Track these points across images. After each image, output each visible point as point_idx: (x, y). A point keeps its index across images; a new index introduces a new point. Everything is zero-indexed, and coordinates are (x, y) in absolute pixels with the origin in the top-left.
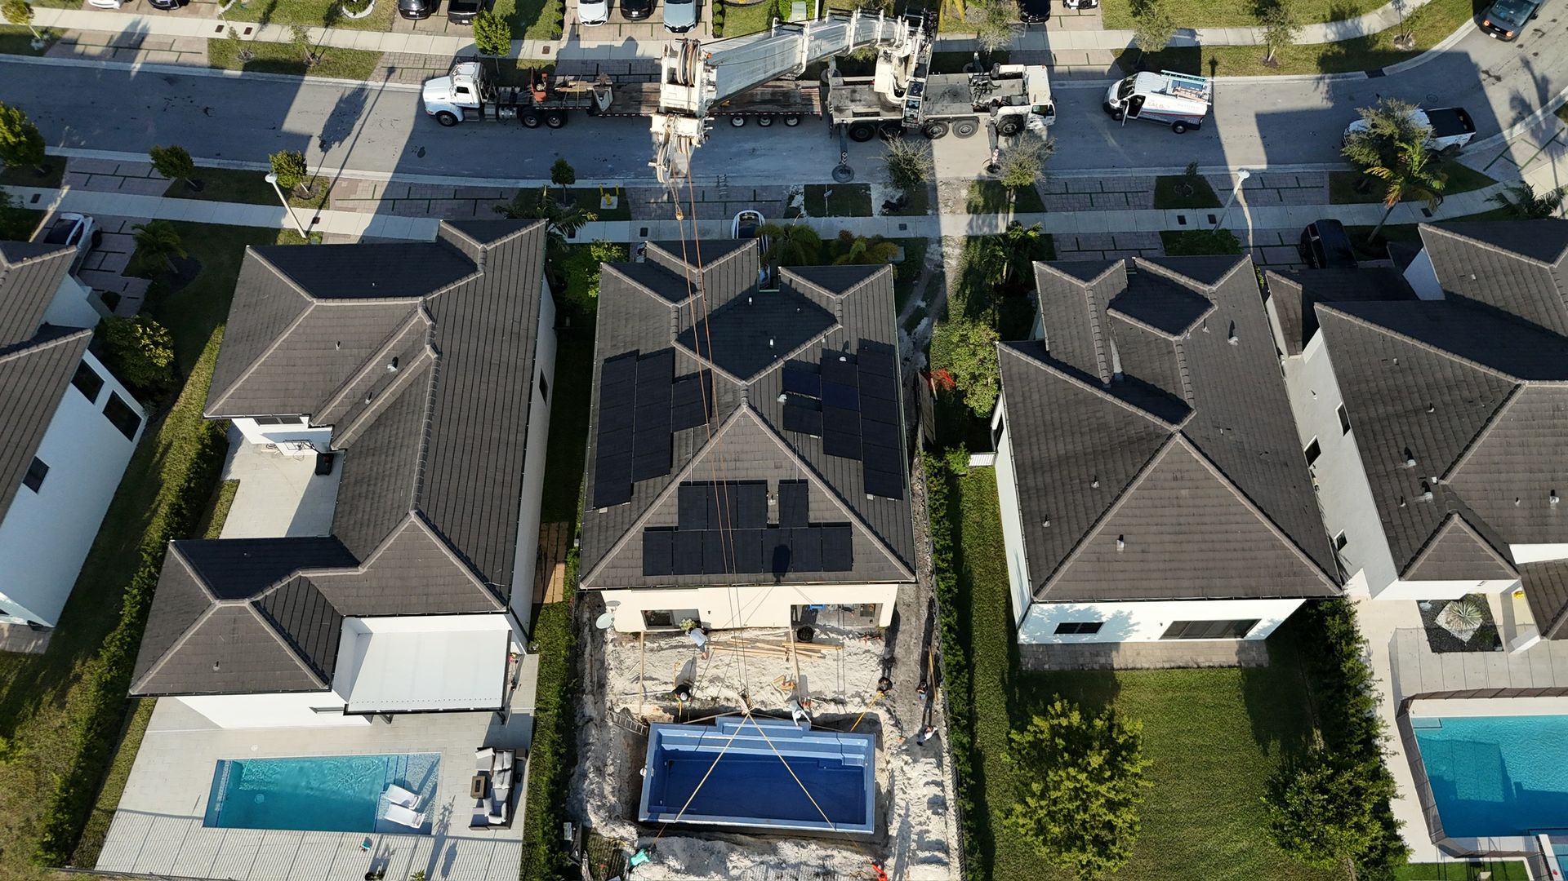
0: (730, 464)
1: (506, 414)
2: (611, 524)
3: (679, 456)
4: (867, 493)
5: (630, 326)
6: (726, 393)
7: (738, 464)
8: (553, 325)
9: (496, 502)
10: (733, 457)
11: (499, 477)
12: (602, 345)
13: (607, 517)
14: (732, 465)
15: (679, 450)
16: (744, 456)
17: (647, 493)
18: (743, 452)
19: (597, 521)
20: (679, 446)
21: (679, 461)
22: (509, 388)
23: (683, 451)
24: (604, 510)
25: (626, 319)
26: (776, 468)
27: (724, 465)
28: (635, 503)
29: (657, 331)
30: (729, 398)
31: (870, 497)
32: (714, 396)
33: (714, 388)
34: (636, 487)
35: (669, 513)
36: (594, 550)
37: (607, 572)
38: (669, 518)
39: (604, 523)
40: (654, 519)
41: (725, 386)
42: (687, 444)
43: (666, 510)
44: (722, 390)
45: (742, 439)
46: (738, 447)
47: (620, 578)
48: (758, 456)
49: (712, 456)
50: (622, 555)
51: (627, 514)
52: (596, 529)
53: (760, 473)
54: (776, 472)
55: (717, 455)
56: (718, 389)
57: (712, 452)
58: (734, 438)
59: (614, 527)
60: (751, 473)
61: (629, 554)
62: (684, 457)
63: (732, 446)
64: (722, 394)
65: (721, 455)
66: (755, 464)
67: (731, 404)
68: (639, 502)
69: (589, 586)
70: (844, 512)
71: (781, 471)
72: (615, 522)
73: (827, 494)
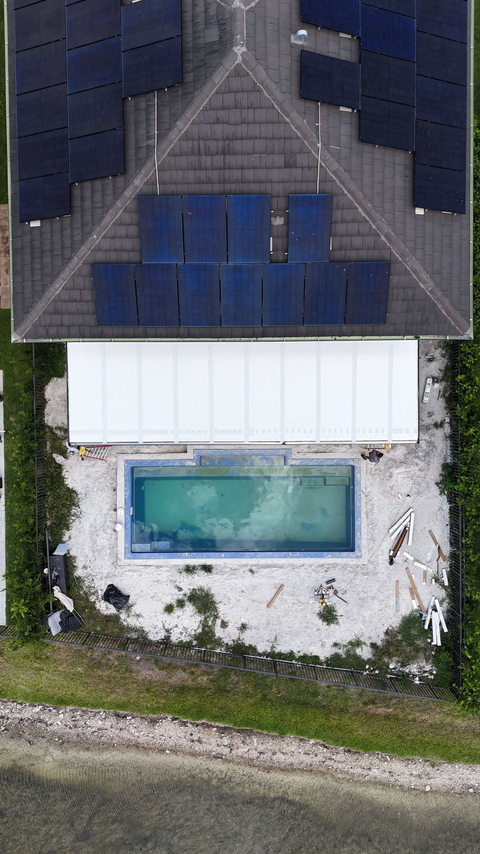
2: (47, 247)
3: (137, 141)
4: (416, 205)
6: (207, 24)
7: (228, 159)
10: (221, 144)
13: (41, 234)
14: (219, 160)
15: (136, 130)
16: (238, 145)
17: (93, 202)
18: (235, 138)
19: (27, 238)
20: (137, 123)
21: (138, 149)
23: (143, 132)
24: (36, 224)
26: (288, 166)
27: (207, 161)
28: (78, 215)
30: (212, 35)
31: (420, 211)
32: (189, 30)
33: (188, 16)
34: (77, 192)
35: (127, 237)
36: (28, 284)
37: (48, 319)
38: (128, 244)
39: (37, 243)
40: (107, 244)
41: (206, 11)
42: (148, 119)
43: (122, 231)
44: (201, 19)
45: (235, 116)
46: (229, 130)
47: (68, 327)
48: (260, 145)
49: (187, 145)
50: (66, 296)
51: (67, 233)
52: (28, 251)
53: (262, 174)
54: (285, 174)
55: (196, 143)
56: (194, 17)
57: (187, 137)
58: (222, 114)
59: (51, 251)
60: (250, 174)
61: (76, 294)
62: (144, 144)
63: (218, 128)
64: (202, 27)
65: (202, 143)
66: (254, 159)
67: (216, 47)
68: (82, 215)
69: (25, 337)
70: (383, 238)
71: (294, 171)
72: (52, 243)
73: (360, 210)
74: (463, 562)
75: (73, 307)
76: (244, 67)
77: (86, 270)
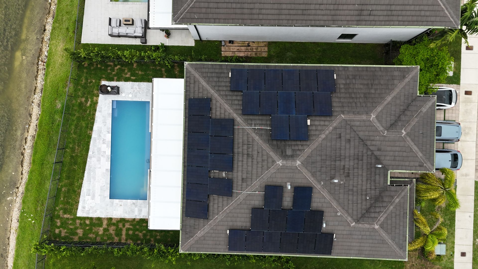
0: (246, 151)
1: (300, 12)
2: (220, 80)
3: (254, 119)
4: (229, 230)
5: (361, 86)
6: (293, 150)
8: (393, 39)
9: (238, 11)
10: (251, 153)
11: (254, 11)
12: (350, 69)
13: (226, 77)
14: (245, 152)
15: (259, 119)
16: (250, 160)
17: (235, 100)
18: (252, 159)
19: (226, 71)
20: (262, 120)
21: (252, 120)
22: (319, 12)
23: (258, 122)
24: (230, 75)
25: (367, 84)
26: (243, 179)
27: (245, 147)
28: (231, 93)
29: (354, 105)
30: (289, 152)
31: (228, 232)
32: (293, 143)
33: (299, 143)
34: (240, 93)
35: (221, 113)
36: (207, 70)
37: (192, 78)
38: (218, 113)
39: (222, 75)
40: (218, 105)
41: (299, 150)
42: (262, 124)
43: (223, 111)
44: (296, 148)
45: (260, 159)
46: (255, 157)
47: (189, 86)
48: (250, 168)
49: (250, 140)
50: (201, 86)
51: (225, 89)
52: (220, 71)
53: (240, 169)
54: (240, 178)
55: (251, 143)
56: (297, 145)
57: (253, 140)
58: (260, 154)
59: (219, 81)
60: (240, 164)
61: (201, 90)
62: (253, 123)
63: (255, 153)
64: (293, 148)
65: (251, 146)
66: (245, 166)
67: (284, 154)
68: (230, 95)
69: (186, 68)
70: (216, 216)
71: (241, 181)
72: (221, 82)
73: (226, 208)
74: (101, 247)
75: (196, 89)
76: (275, 164)
77: (209, 96)
